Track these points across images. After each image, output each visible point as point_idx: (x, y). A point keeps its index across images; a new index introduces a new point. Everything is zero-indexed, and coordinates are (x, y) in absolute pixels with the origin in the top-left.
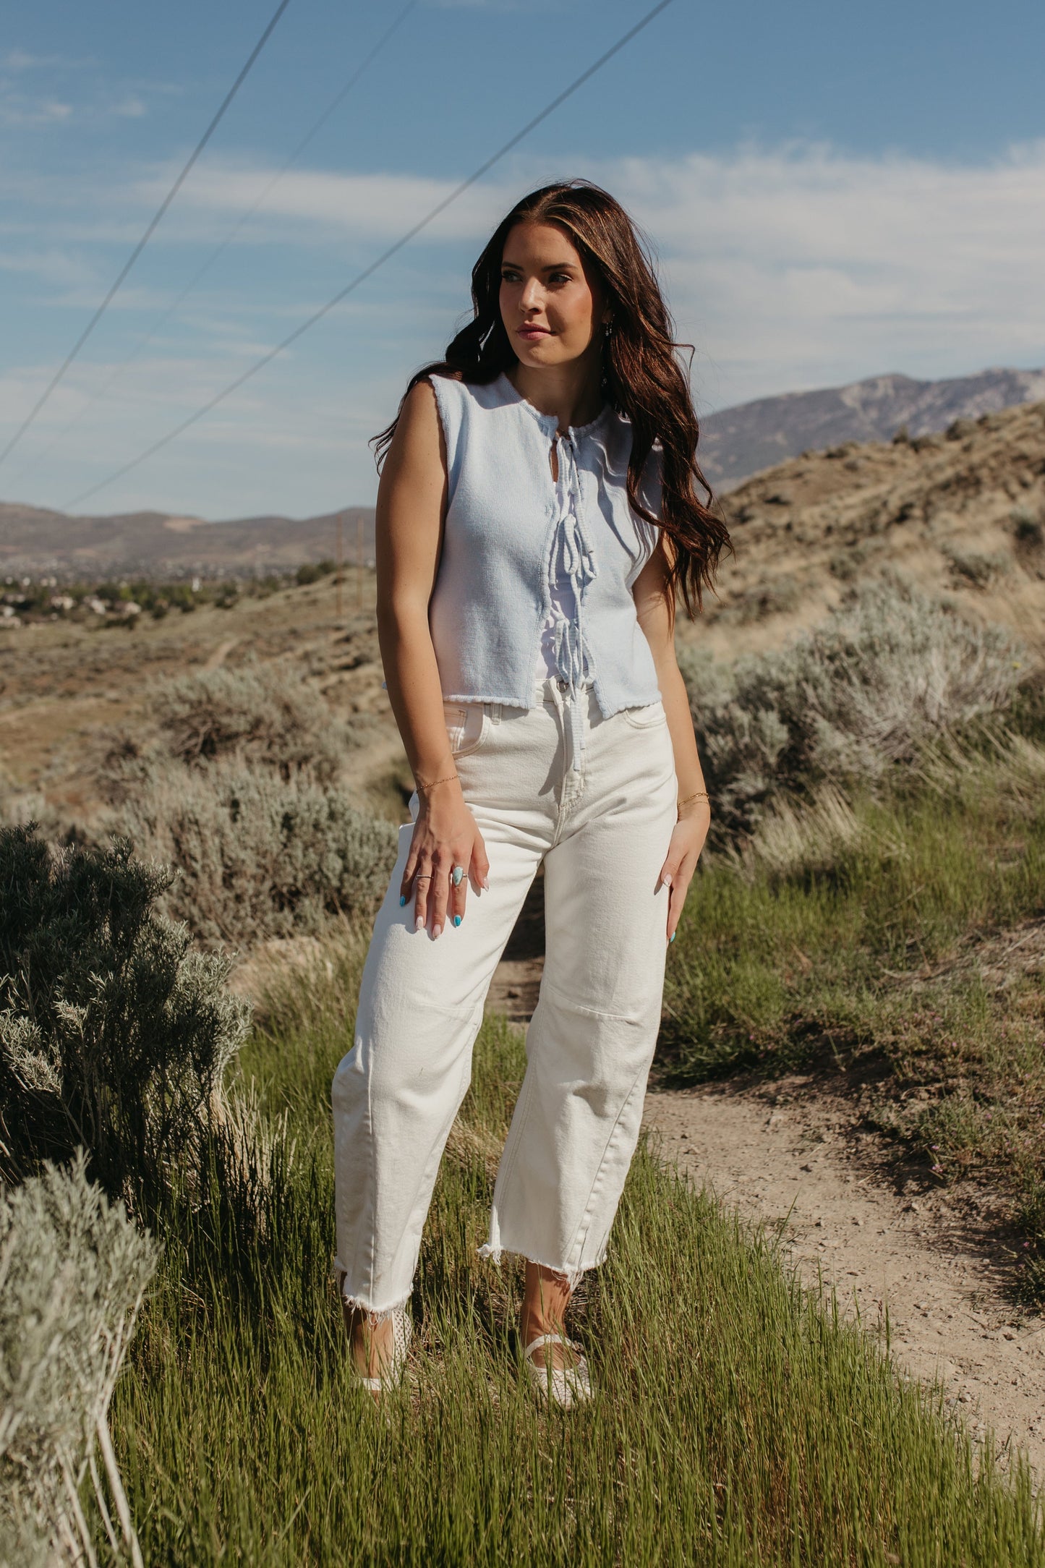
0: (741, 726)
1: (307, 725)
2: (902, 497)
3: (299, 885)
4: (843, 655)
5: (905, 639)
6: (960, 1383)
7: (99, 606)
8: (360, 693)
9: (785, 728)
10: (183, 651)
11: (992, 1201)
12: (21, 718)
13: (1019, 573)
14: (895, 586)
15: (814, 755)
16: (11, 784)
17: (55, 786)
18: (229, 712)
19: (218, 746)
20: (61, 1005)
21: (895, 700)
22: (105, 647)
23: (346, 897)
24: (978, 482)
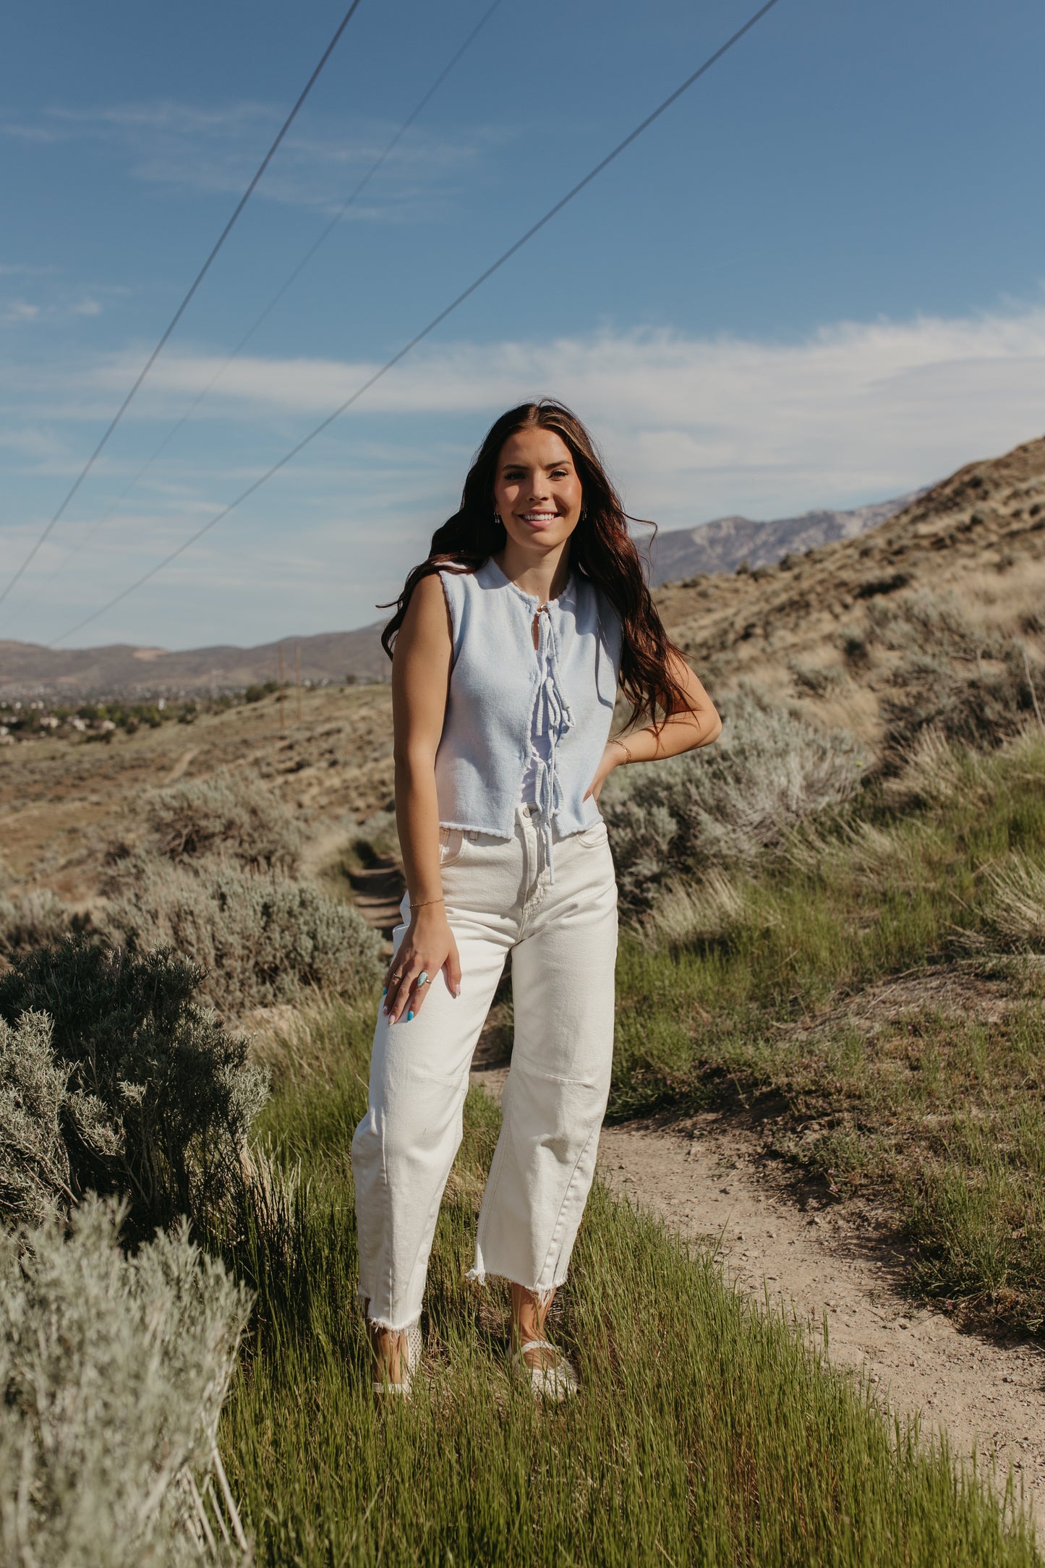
0: (638, 820)
1: (271, 825)
2: (745, 619)
3: (278, 962)
4: (719, 759)
5: (769, 745)
6: (868, 1367)
7: (80, 724)
8: (303, 792)
9: (674, 821)
10: (153, 761)
11: (879, 1214)
12: (17, 820)
13: (852, 686)
14: (751, 697)
15: (698, 842)
16: (10, 876)
17: (48, 876)
18: (206, 816)
19: (198, 845)
20: (124, 1084)
21: (762, 795)
22: (86, 758)
23: (317, 971)
24: (807, 605)
